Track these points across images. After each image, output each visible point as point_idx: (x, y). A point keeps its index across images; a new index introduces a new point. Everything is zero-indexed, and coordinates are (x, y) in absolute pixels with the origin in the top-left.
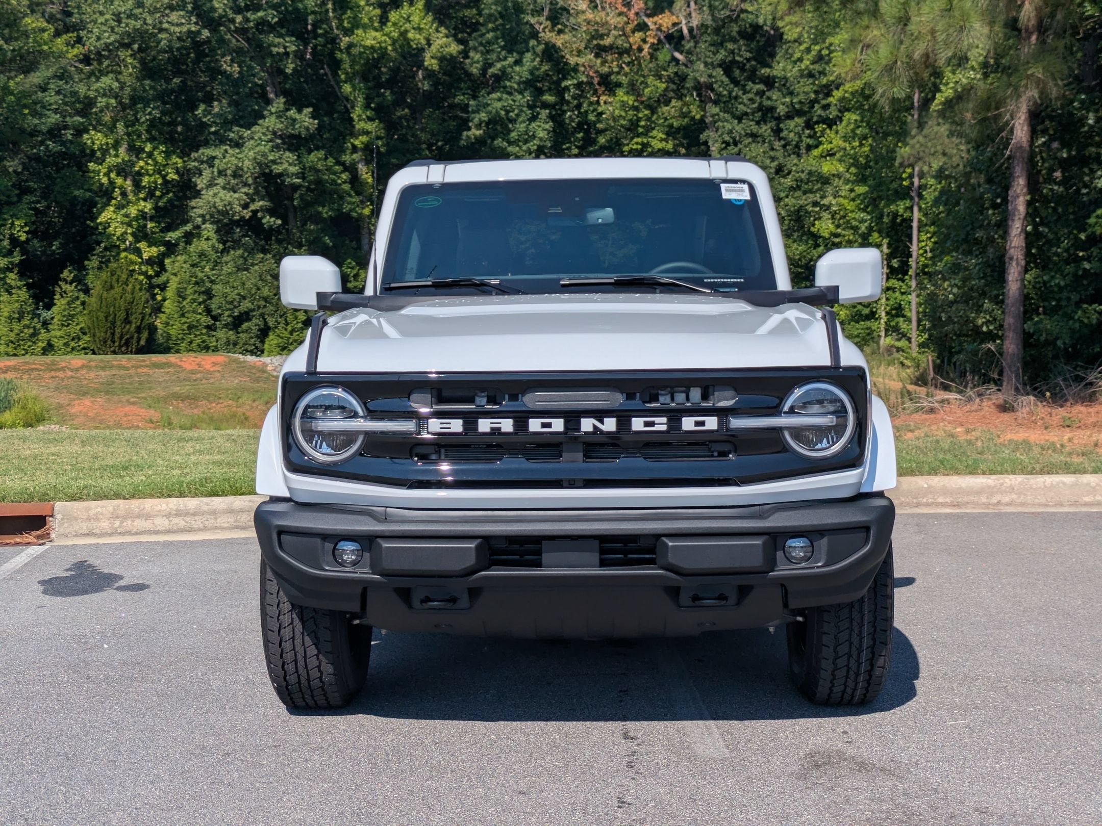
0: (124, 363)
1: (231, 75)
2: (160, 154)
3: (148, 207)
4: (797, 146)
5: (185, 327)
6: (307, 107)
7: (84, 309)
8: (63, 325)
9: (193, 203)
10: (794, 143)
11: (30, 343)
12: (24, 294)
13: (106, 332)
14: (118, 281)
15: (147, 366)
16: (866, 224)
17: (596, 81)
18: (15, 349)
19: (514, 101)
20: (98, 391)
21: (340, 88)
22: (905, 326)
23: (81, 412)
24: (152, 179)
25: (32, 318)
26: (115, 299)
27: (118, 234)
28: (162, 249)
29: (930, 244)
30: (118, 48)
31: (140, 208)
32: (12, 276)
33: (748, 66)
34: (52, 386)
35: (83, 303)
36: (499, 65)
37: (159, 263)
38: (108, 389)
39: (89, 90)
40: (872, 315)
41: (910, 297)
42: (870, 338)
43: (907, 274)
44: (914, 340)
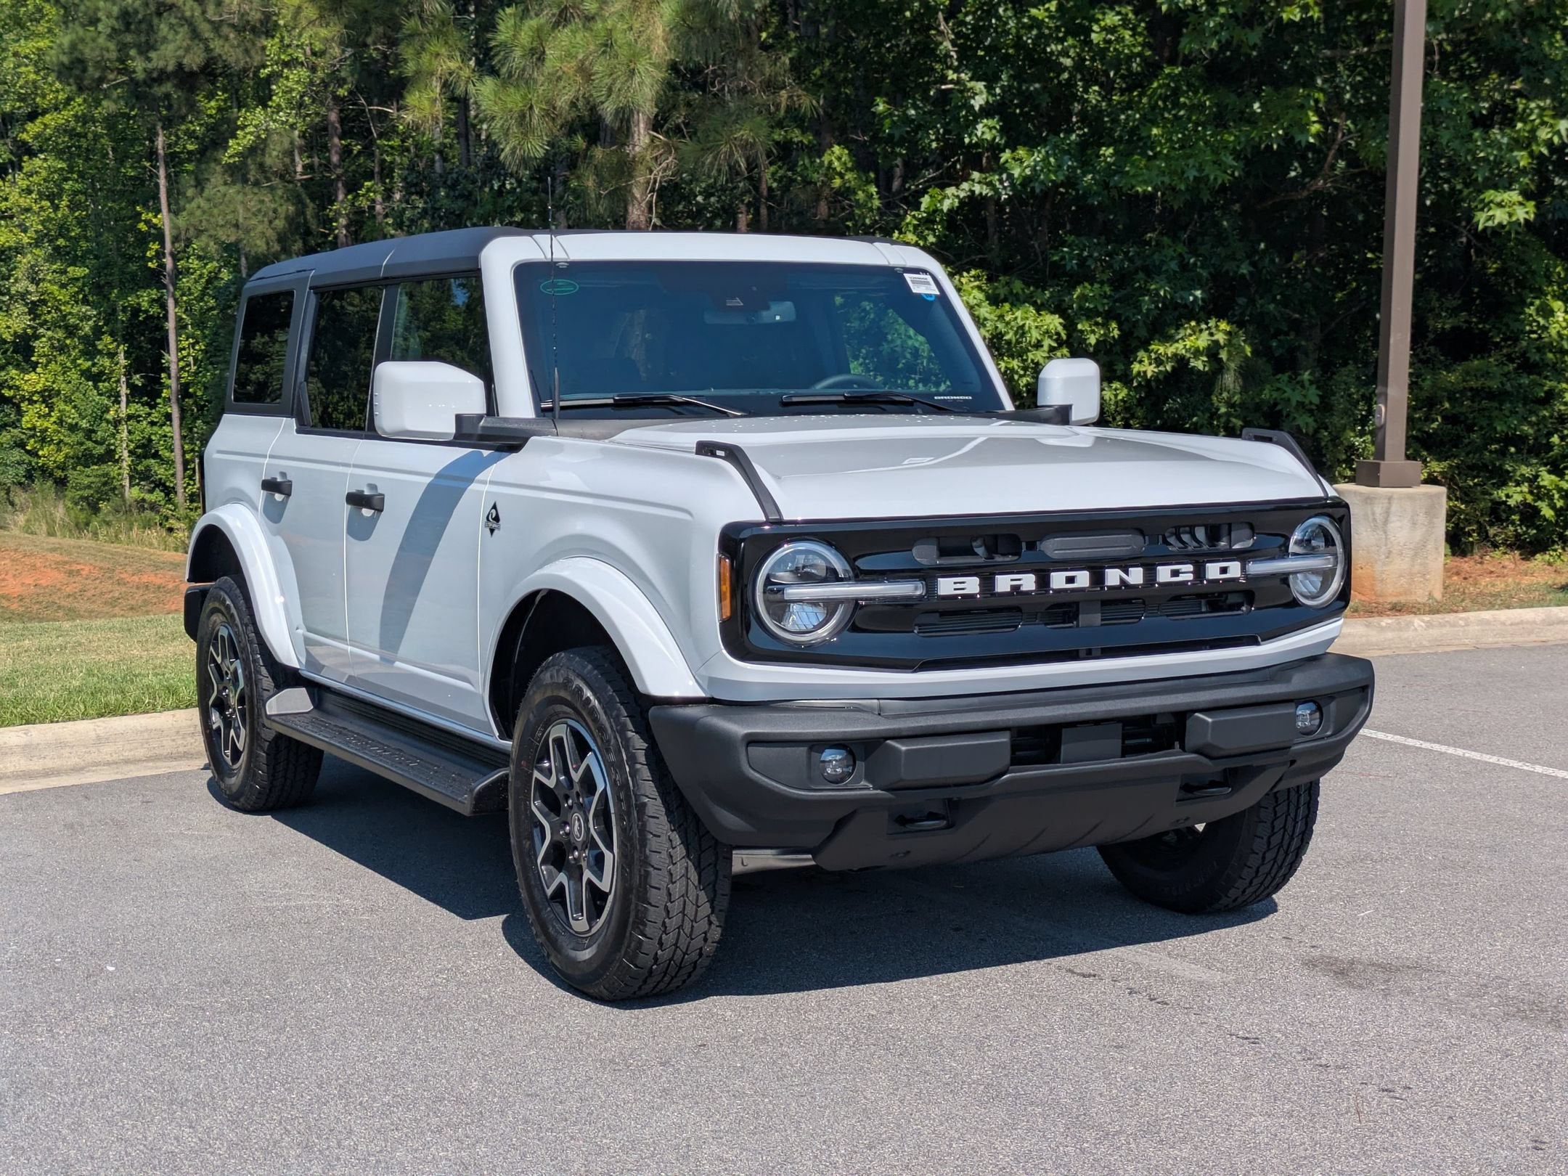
16: (91, 323)
22: (162, 471)
29: (193, 353)
40: (109, 456)
41: (166, 429)
42: (108, 489)
43: (160, 397)
44: (180, 490)
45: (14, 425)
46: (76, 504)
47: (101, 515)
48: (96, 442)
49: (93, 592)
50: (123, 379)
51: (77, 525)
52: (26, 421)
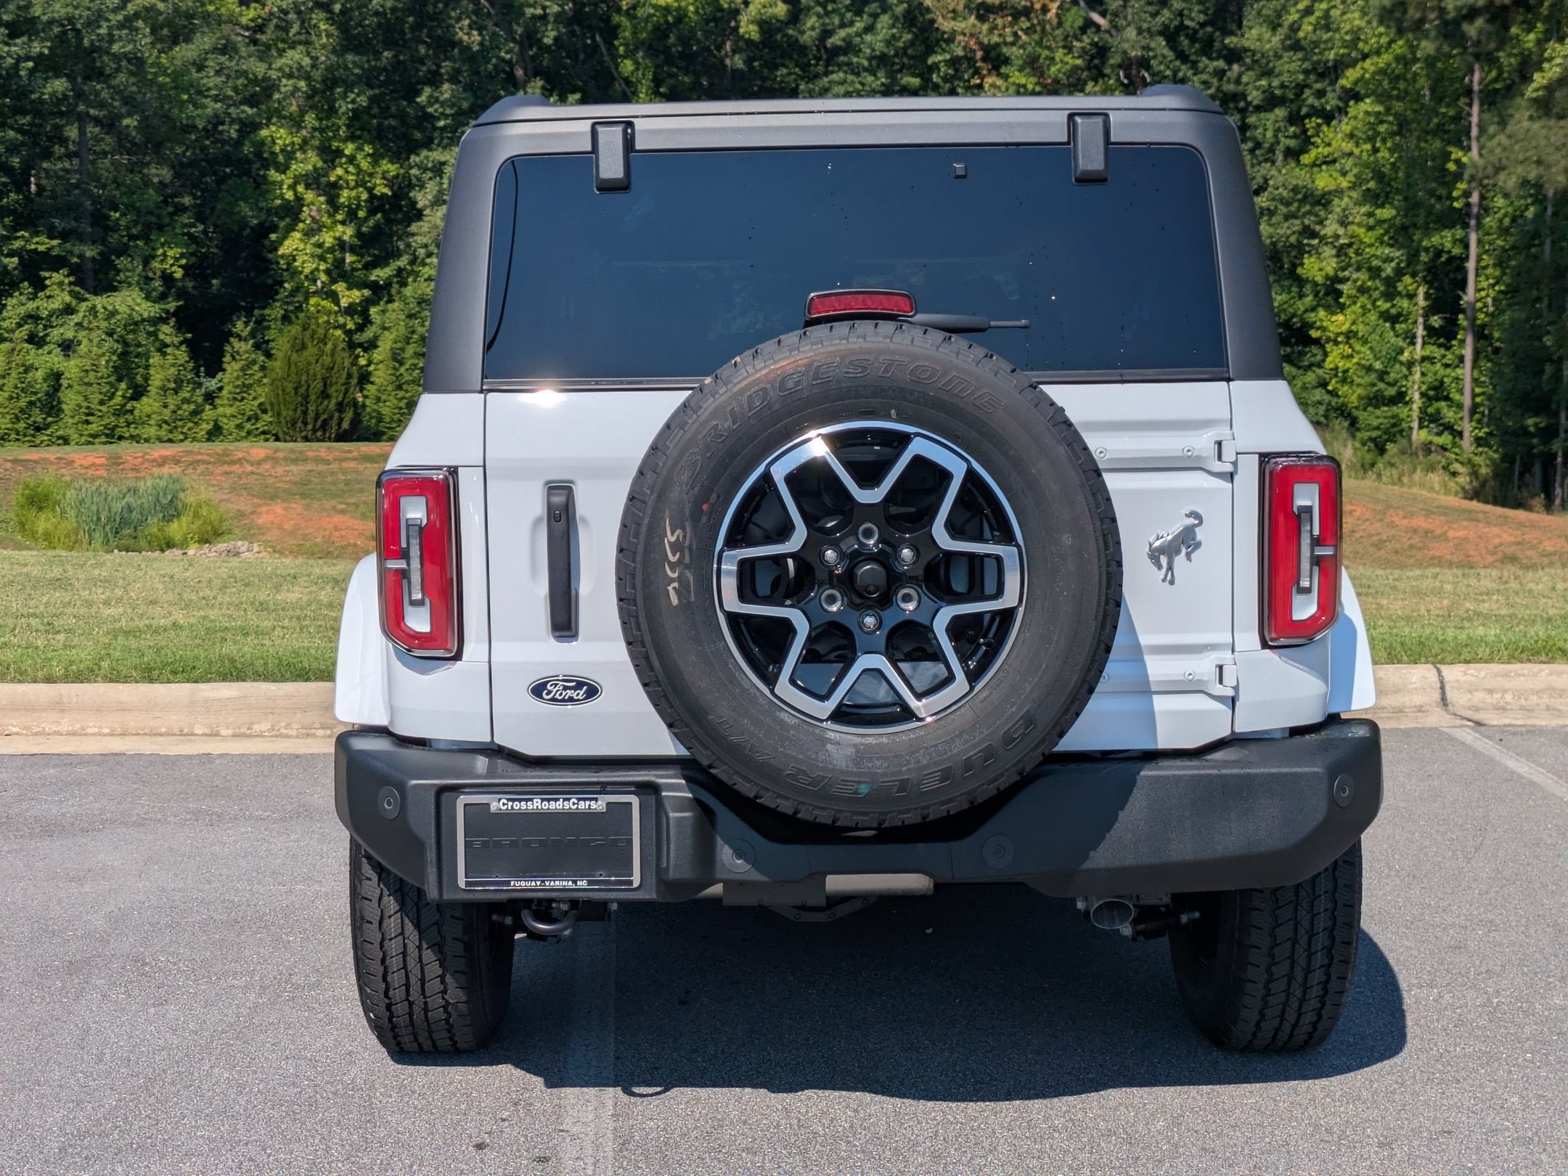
0: (323, 453)
1: (468, 48)
2: (365, 157)
3: (347, 233)
4: (1271, 150)
5: (402, 404)
6: (573, 92)
7: (265, 376)
8: (235, 399)
9: (414, 228)
10: (1267, 145)
11: (191, 425)
12: (182, 355)
13: (295, 410)
14: (312, 338)
15: (354, 459)
16: (1393, 264)
17: (979, 54)
18: (171, 432)
19: (863, 84)
20: (290, 494)
21: (617, 66)
22: (1451, 414)
23: (272, 523)
24: (354, 193)
25: (194, 390)
26: (309, 364)
27: (307, 271)
28: (366, 292)
29: (1492, 293)
30: (311, 10)
31: (337, 234)
32: (166, 329)
33: (1201, 32)
34: (225, 485)
35: (263, 368)
36: (843, 33)
37: (360, 312)
38: (304, 490)
39: (270, 68)
40: (1400, 398)
41: (1459, 371)
42: (1396, 431)
43: (1455, 338)
44: (1466, 434)
45: (1320, 365)
46: (1364, 444)
47: (1386, 457)
48: (1389, 384)
49: (1361, 533)
50: (1421, 320)
51: (1363, 466)
52: (1329, 363)
